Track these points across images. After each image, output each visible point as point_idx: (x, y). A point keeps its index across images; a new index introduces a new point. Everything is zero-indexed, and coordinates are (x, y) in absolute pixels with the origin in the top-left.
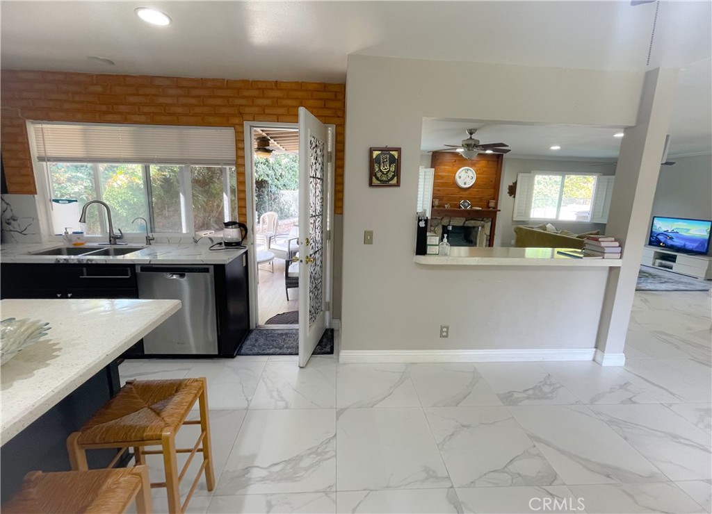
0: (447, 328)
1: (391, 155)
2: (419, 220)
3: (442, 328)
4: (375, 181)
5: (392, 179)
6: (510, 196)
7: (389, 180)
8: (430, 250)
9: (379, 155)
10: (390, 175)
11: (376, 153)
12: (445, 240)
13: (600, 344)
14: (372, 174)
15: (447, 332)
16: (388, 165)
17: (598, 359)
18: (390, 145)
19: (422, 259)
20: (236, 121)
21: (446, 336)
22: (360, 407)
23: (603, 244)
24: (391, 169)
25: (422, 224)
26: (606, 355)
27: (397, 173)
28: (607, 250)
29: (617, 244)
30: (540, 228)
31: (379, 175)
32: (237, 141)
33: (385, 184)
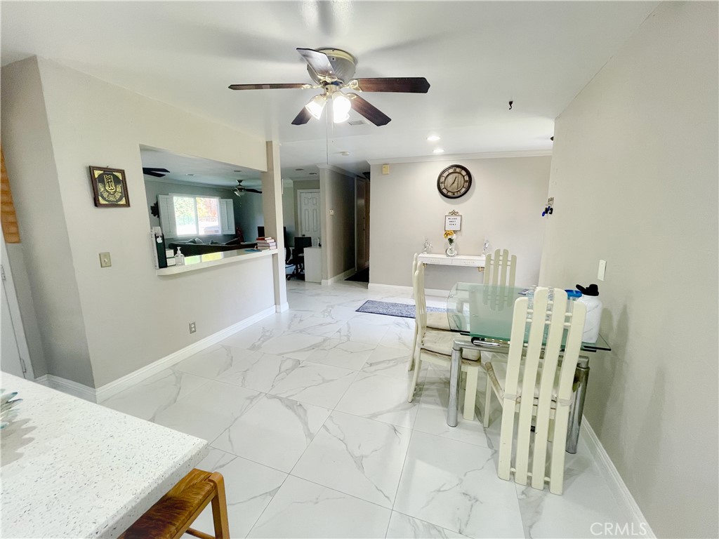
0: (194, 324)
2: (156, 237)
3: (190, 325)
4: (103, 202)
5: (120, 199)
6: (155, 216)
7: (117, 201)
8: (169, 262)
11: (96, 173)
12: (179, 252)
13: (277, 302)
14: (96, 193)
15: (195, 327)
16: (113, 186)
17: (278, 310)
19: (165, 271)
21: (195, 331)
22: (165, 409)
23: (268, 241)
24: (118, 190)
25: (160, 240)
26: (281, 306)
27: (125, 194)
28: (271, 245)
29: (273, 240)
30: (191, 242)
33: (112, 205)
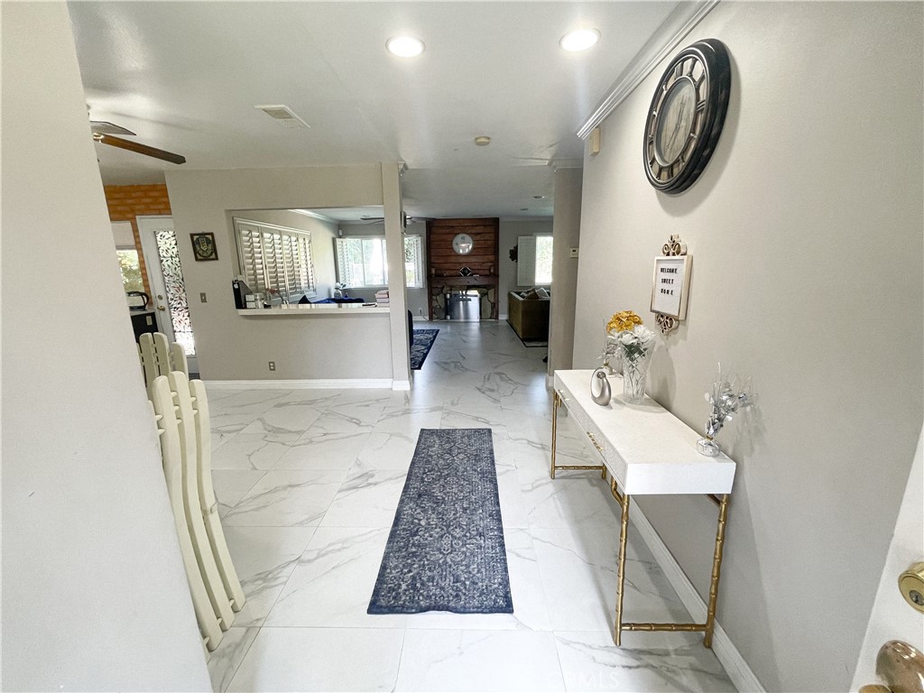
0: (273, 363)
1: (207, 238)
2: (234, 284)
4: (199, 257)
5: (211, 255)
7: (209, 256)
8: (249, 305)
9: (197, 239)
10: (209, 252)
11: (195, 237)
14: (195, 252)
15: (274, 366)
16: (206, 245)
18: (206, 231)
19: (242, 312)
20: (130, 216)
21: (274, 370)
23: (377, 296)
24: (209, 248)
25: (236, 286)
27: (215, 250)
28: (379, 301)
29: (386, 296)
31: (201, 252)
32: (134, 231)
33: (206, 259)
